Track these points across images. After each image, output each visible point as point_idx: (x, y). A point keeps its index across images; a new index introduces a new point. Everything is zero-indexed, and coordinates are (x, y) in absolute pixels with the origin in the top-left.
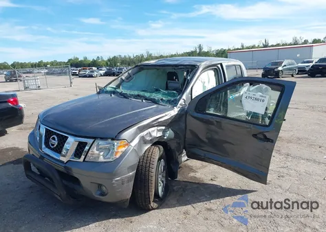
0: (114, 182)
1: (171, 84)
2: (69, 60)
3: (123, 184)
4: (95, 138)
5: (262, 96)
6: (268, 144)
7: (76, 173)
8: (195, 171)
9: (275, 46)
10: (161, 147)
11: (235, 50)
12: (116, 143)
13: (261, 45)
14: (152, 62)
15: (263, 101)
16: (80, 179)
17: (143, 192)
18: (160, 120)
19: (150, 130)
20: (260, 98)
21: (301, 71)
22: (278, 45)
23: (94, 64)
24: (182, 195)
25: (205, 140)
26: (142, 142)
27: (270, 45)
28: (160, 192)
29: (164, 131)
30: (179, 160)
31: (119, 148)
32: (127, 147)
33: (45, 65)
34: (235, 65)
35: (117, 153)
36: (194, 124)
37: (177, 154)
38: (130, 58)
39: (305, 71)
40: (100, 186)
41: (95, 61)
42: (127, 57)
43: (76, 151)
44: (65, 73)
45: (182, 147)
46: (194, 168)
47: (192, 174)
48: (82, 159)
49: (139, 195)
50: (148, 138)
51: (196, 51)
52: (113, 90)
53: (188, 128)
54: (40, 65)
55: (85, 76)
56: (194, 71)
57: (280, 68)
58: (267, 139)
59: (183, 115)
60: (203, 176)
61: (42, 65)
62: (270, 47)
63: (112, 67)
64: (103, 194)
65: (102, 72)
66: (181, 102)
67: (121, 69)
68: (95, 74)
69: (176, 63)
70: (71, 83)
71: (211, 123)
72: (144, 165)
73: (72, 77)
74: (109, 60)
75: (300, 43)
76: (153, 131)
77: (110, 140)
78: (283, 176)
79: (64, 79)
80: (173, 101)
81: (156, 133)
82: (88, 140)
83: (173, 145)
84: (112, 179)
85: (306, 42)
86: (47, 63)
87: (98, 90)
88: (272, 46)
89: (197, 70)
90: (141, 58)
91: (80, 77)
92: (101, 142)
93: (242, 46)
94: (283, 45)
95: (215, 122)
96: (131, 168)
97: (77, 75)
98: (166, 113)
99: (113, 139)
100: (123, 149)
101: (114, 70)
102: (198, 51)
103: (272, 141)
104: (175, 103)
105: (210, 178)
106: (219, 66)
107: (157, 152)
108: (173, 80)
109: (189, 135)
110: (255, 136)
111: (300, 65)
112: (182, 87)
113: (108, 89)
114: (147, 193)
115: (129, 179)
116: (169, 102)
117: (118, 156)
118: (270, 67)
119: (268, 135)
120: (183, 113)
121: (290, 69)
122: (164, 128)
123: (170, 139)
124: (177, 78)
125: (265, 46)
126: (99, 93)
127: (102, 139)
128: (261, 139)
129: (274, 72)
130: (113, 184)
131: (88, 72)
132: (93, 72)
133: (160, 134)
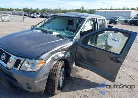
0: (35, 83)
1: (70, 27)
2: (24, 9)
3: (40, 84)
4: (26, 58)
5: (118, 39)
6: (118, 64)
7: (15, 76)
8: (79, 72)
9: (115, 10)
10: (63, 62)
11: (97, 10)
12: (37, 61)
13: (109, 9)
14: (61, 14)
15: (119, 41)
16: (17, 80)
17: (51, 87)
18: (63, 48)
19: (58, 53)
20: (117, 40)
21: (126, 22)
22: (116, 9)
23: (35, 11)
24: (71, 86)
25: (85, 58)
26: (53, 60)
27: (113, 9)
28: (61, 85)
29: (65, 54)
30: (71, 67)
31: (39, 65)
32: (43, 64)
33: (13, 10)
34: (102, 19)
35: (38, 67)
36: (81, 50)
37: (71, 64)
38: (51, 10)
39: (127, 22)
40: (28, 84)
41: (36, 10)
42: (50, 9)
43: (15, 64)
44: (21, 15)
45: (74, 61)
46: (78, 70)
47: (77, 73)
48: (18, 69)
49: (49, 88)
50: (56, 58)
51: (81, 9)
52: (40, 28)
53: (77, 51)
54: (10, 10)
55: (31, 17)
56: (83, 21)
57: (117, 20)
58: (118, 61)
59: (75, 45)
60: (83, 75)
61: (12, 10)
62: (113, 10)
63: (43, 14)
64: (29, 88)
65: (38, 16)
66: (75, 38)
67: (47, 15)
68: (35, 16)
69: (73, 16)
70: (24, 20)
71: (90, 50)
72: (53, 72)
73: (24, 17)
74: (42, 10)
75: (126, 9)
76: (59, 54)
77: (34, 59)
78: (121, 77)
79: (21, 18)
80: (71, 37)
81: (61, 55)
82: (22, 58)
83: (69, 60)
84: (34, 81)
85: (128, 9)
86: (14, 9)
87: (32, 27)
88: (114, 9)
89: (84, 21)
90: (56, 11)
91: (28, 17)
92: (29, 60)
93: (101, 9)
94: (119, 9)
95: (92, 50)
96: (45, 75)
97: (27, 16)
98: (67, 44)
99: (36, 59)
100: (42, 65)
101: (44, 15)
102: (82, 9)
103: (121, 63)
104: (72, 38)
105: (86, 76)
106: (95, 19)
107: (61, 64)
108: (71, 25)
109: (77, 55)
110: (112, 59)
111: (125, 19)
112: (76, 29)
113: (38, 27)
114: (53, 87)
115: (44, 81)
116: (69, 37)
117: (38, 69)
118: (113, 19)
119: (119, 59)
120: (75, 44)
121: (121, 21)
122: (65, 52)
123: (68, 58)
124: (73, 24)
125: (111, 9)
126: (32, 29)
127: (29, 58)
128: (115, 61)
129: (114, 21)
130: (35, 84)
131: (32, 15)
132: (34, 15)
133: (63, 55)
